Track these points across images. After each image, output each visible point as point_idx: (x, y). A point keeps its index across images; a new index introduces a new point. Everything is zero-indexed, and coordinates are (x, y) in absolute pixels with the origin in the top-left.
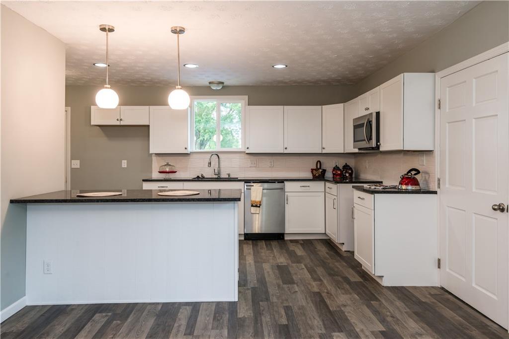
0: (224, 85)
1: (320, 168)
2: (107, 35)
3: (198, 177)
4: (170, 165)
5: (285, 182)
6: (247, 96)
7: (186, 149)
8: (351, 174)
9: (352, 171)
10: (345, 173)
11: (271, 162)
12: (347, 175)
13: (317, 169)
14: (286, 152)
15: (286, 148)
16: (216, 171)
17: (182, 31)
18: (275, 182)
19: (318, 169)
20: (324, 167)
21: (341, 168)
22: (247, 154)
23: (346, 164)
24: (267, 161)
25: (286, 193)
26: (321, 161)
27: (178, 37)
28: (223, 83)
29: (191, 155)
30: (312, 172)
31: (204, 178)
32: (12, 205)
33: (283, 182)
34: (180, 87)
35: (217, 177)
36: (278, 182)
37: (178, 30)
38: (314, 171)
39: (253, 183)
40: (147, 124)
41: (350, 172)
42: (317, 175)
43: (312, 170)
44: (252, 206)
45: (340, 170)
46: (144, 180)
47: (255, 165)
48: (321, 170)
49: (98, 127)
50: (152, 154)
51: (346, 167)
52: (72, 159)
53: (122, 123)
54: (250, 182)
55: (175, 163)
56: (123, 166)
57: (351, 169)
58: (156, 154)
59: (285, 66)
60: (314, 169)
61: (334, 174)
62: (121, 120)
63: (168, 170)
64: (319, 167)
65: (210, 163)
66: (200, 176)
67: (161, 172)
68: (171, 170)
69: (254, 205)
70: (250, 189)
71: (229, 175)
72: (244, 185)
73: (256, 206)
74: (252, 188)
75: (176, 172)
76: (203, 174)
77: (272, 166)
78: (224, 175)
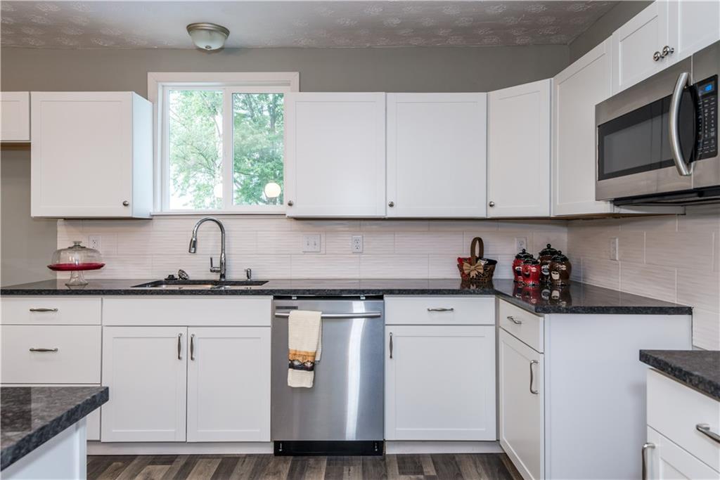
1: (481, 257)
3: (171, 280)
4: (84, 248)
5: (387, 299)
6: (297, 74)
7: (125, 205)
8: (565, 275)
9: (569, 267)
10: (550, 270)
11: (357, 241)
12: (556, 276)
13: (473, 260)
14: (391, 213)
15: (391, 205)
16: (216, 264)
18: (358, 298)
19: (477, 259)
20: (489, 254)
21: (536, 257)
23: (549, 246)
24: (345, 240)
25: (388, 330)
26: (482, 239)
29: (156, 222)
30: (460, 267)
31: (185, 281)
33: (381, 298)
35: (216, 277)
36: (367, 298)
38: (466, 266)
39: (299, 298)
41: (564, 268)
42: (473, 274)
43: (461, 260)
44: (292, 366)
45: (535, 263)
47: (317, 249)
48: (483, 263)
50: (51, 222)
51: (550, 254)
54: (290, 298)
55: (102, 245)
57: (565, 260)
58: (66, 219)
60: (465, 259)
61: (517, 273)
63: (77, 261)
64: (477, 253)
65: (194, 244)
66: (177, 276)
67: (57, 268)
68: (88, 261)
69: (296, 363)
70: (287, 317)
71: (248, 273)
72: (273, 304)
73: (302, 367)
74: (293, 313)
75: (99, 267)
76: (182, 272)
77: (360, 250)
78: (236, 273)
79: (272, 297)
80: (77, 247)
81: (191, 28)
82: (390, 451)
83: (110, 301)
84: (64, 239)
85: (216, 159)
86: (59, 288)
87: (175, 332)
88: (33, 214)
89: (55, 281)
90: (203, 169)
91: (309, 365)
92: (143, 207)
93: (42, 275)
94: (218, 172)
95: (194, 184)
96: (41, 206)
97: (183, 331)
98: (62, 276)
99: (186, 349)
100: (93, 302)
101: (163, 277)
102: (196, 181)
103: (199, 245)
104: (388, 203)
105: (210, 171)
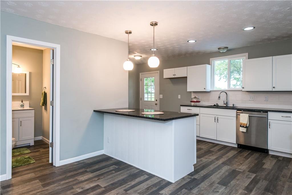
0: (228, 49)
2: (128, 35)
3: (215, 105)
4: (196, 98)
5: (269, 113)
6: (247, 53)
7: (204, 89)
11: (266, 98)
14: (274, 90)
15: (274, 88)
16: (225, 102)
17: (156, 24)
18: (261, 112)
22: (243, 91)
24: (262, 97)
25: (269, 121)
27: (154, 28)
28: (227, 48)
29: (211, 92)
31: (218, 106)
32: (94, 112)
33: (267, 112)
34: (154, 55)
35: (225, 105)
36: (263, 112)
37: (154, 23)
39: (244, 111)
40: (186, 76)
44: (241, 126)
46: (181, 105)
47: (253, 99)
49: (169, 79)
50: (191, 92)
52: (160, 94)
53: (176, 77)
54: (241, 111)
55: (200, 97)
56: (179, 98)
58: (193, 92)
59: (253, 28)
62: (175, 75)
63: (195, 100)
65: (219, 97)
66: (216, 105)
67: (192, 102)
68: (197, 101)
69: (242, 126)
70: (240, 115)
71: (233, 105)
72: (236, 112)
73: (243, 127)
74: (241, 114)
75: (200, 102)
76: (217, 104)
77: (267, 100)
78: (230, 105)
79: (236, 110)
80: (195, 98)
81: (219, 49)
82: (270, 153)
83: (201, 109)
84: (193, 96)
85: (241, 68)
86: (192, 105)
87: (214, 116)
88: (188, 91)
89: (191, 104)
90: (236, 72)
91: (245, 126)
92: (209, 89)
93: (189, 103)
94: (241, 73)
95: (233, 77)
96: (189, 90)
97: (216, 116)
98: (193, 104)
99: (217, 120)
100: (198, 108)
101: (213, 105)
102: (234, 76)
103: (220, 98)
104: (273, 87)
105: (238, 72)
